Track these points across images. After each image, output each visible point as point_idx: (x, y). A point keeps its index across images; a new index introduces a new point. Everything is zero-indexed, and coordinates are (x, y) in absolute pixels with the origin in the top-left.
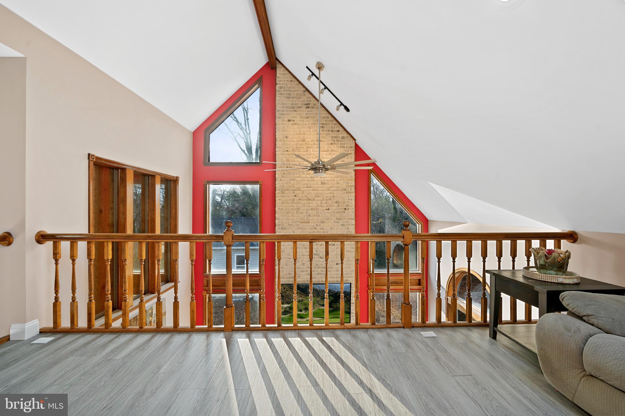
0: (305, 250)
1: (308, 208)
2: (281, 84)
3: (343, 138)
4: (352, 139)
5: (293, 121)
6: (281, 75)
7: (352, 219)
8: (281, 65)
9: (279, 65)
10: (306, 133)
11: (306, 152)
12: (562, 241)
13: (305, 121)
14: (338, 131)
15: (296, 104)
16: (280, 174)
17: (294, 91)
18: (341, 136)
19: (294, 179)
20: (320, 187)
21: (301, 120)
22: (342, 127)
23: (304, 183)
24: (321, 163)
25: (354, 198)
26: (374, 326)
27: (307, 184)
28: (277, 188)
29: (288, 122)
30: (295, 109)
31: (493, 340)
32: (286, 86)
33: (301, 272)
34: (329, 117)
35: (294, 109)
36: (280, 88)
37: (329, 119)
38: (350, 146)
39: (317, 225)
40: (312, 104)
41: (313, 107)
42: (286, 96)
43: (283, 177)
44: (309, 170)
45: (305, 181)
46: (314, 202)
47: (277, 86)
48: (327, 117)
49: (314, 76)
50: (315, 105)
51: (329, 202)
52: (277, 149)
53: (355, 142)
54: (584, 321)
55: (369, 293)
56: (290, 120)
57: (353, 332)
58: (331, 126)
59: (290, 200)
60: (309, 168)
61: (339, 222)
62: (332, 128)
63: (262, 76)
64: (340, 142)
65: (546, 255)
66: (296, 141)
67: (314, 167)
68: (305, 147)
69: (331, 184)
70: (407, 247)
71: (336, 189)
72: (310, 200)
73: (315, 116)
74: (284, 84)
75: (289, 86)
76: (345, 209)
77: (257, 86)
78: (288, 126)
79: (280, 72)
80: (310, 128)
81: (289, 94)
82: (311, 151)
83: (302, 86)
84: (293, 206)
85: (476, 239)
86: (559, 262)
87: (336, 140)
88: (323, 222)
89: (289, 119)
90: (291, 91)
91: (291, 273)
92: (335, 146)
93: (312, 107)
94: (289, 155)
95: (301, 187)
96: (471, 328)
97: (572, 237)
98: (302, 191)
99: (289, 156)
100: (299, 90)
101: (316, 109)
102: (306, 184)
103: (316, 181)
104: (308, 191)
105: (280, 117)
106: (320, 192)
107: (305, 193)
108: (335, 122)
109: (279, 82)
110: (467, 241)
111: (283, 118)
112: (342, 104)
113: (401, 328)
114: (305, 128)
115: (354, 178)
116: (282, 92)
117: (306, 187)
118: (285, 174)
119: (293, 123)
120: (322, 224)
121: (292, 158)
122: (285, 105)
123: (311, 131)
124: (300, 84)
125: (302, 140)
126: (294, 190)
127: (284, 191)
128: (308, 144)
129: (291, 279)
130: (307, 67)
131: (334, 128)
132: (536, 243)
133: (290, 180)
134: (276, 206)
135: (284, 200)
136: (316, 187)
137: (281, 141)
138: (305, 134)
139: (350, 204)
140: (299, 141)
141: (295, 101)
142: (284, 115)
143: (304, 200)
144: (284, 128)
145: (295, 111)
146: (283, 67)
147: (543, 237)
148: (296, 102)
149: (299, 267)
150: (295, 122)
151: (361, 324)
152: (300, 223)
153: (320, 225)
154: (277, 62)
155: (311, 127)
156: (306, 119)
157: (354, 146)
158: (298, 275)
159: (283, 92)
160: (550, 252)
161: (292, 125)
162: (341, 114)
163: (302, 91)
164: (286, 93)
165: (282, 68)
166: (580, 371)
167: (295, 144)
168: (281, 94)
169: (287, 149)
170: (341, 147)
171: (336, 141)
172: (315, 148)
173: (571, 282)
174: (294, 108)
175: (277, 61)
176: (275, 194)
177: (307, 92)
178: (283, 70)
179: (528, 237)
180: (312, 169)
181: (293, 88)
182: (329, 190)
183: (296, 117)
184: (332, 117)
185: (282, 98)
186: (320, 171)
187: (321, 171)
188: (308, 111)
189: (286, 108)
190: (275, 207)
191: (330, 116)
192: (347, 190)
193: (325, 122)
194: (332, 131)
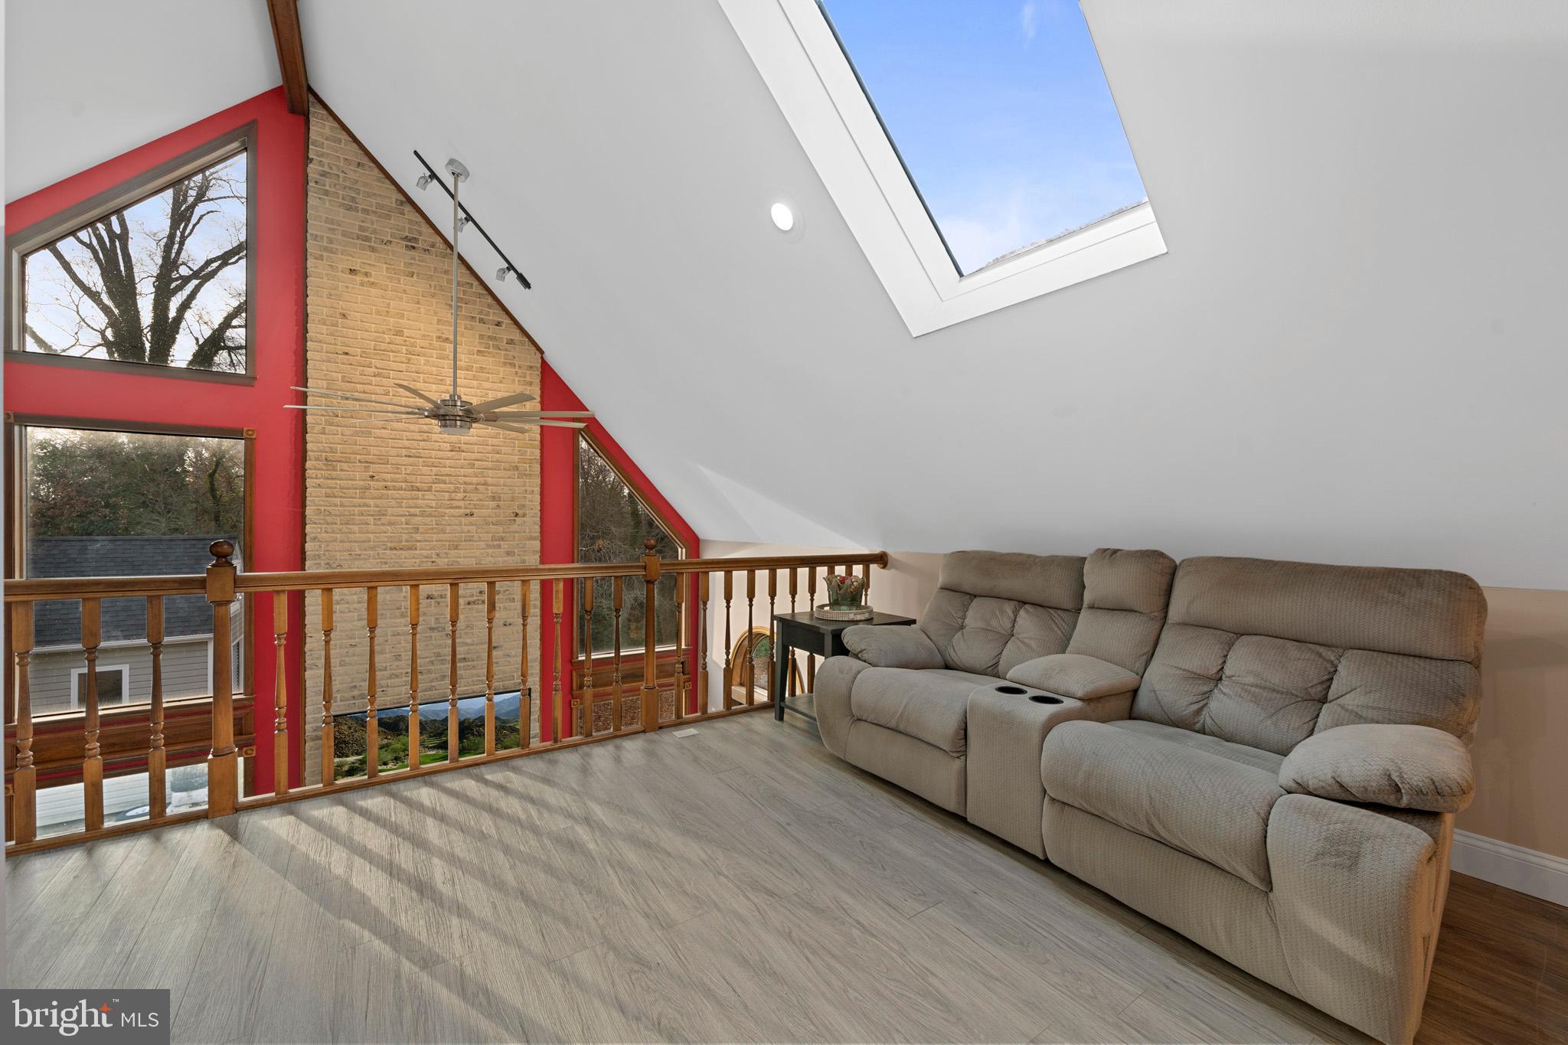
0: (403, 621)
1: (412, 510)
2: (326, 165)
3: (511, 342)
4: (534, 348)
5: (366, 274)
6: (326, 140)
7: (534, 538)
8: (325, 112)
9: (315, 110)
10: (406, 313)
11: (407, 363)
12: (871, 565)
13: (402, 280)
14: (498, 324)
15: (374, 232)
16: (323, 415)
17: (369, 195)
18: (505, 337)
19: (370, 433)
20: (448, 459)
21: (388, 277)
22: (507, 316)
23: (401, 446)
24: (459, 403)
25: (537, 489)
26: (590, 739)
27: (409, 448)
28: (309, 453)
29: (351, 276)
30: (373, 244)
31: (778, 722)
32: (342, 175)
33: (391, 678)
34: (472, 284)
35: (367, 243)
36: (321, 175)
37: (474, 290)
38: (529, 364)
39: (438, 555)
40: (425, 241)
41: (428, 250)
42: (340, 200)
43: (331, 424)
44: (427, 417)
45: (403, 440)
46: (429, 496)
47: (310, 165)
48: (468, 283)
49: (435, 181)
50: (433, 246)
51: (475, 496)
52: (309, 344)
53: (542, 358)
54: (859, 659)
55: (573, 706)
56: (354, 270)
57: (550, 756)
58: (477, 307)
59: (356, 489)
60: (426, 414)
61: (499, 546)
62: (481, 312)
63: (254, 121)
64: (503, 352)
65: (839, 585)
66: (375, 332)
67: (442, 412)
68: (404, 351)
69: (478, 453)
70: (652, 585)
71: (491, 466)
72: (419, 490)
73: (432, 276)
74: (334, 168)
75: (352, 175)
76: (517, 515)
77: (235, 145)
78: (347, 287)
79: (322, 131)
80: (418, 303)
81: (353, 199)
82: (423, 362)
83: (393, 187)
84: (366, 505)
85: (761, 567)
86: (852, 593)
87: (493, 344)
88: (456, 548)
89: (352, 268)
90: (358, 192)
91: (358, 684)
92: (490, 359)
93: (425, 250)
94: (351, 364)
95: (391, 453)
96: (753, 714)
97: (882, 559)
98: (392, 464)
99: (352, 369)
100: (386, 197)
101: (436, 256)
102: (405, 448)
103: (435, 441)
104: (411, 467)
105: (322, 256)
106: (447, 470)
107: (403, 470)
108: (490, 300)
109: (318, 156)
110: (748, 570)
111: (333, 262)
112: (511, 267)
113: (641, 734)
114: (402, 301)
115: (538, 443)
116: (327, 188)
117: (406, 456)
118: (337, 416)
119: (366, 279)
120: (453, 552)
121: (361, 375)
122: (340, 225)
123: (422, 310)
124: (387, 180)
125: (395, 331)
126: (367, 462)
127: (334, 463)
128: (413, 345)
129: (357, 702)
130: (416, 153)
131: (488, 314)
132: (841, 570)
133: (356, 434)
134: (308, 503)
135: (335, 488)
136: (435, 458)
137: (325, 324)
138: (402, 316)
139: (527, 503)
140: (384, 333)
141: (372, 223)
142: (335, 253)
143: (401, 489)
144: (335, 289)
145: (373, 249)
146: (330, 117)
147: (849, 561)
148: (375, 226)
149: (385, 665)
150: (372, 280)
151: (563, 740)
152: (386, 550)
153: (446, 553)
154: (312, 99)
155: (421, 301)
156: (407, 276)
157: (539, 365)
158: (382, 687)
159: (330, 187)
160: (843, 580)
161: (362, 284)
162: (507, 290)
163: (394, 201)
164: (341, 192)
165: (328, 121)
166: (849, 718)
167: (371, 338)
168: (326, 193)
169: (346, 349)
170: (505, 364)
171: (493, 347)
172: (432, 357)
173: (863, 618)
174: (368, 239)
175: (310, 95)
176: (304, 470)
177: (408, 208)
178: (332, 128)
179: (831, 561)
180: (435, 416)
181: (366, 185)
182: (472, 466)
183: (374, 266)
184: (481, 287)
185: (327, 203)
186: (456, 423)
187: (458, 423)
188: (412, 259)
189: (344, 236)
190: (304, 506)
191: (476, 283)
192: (521, 469)
193: (462, 296)
194: (482, 321)
